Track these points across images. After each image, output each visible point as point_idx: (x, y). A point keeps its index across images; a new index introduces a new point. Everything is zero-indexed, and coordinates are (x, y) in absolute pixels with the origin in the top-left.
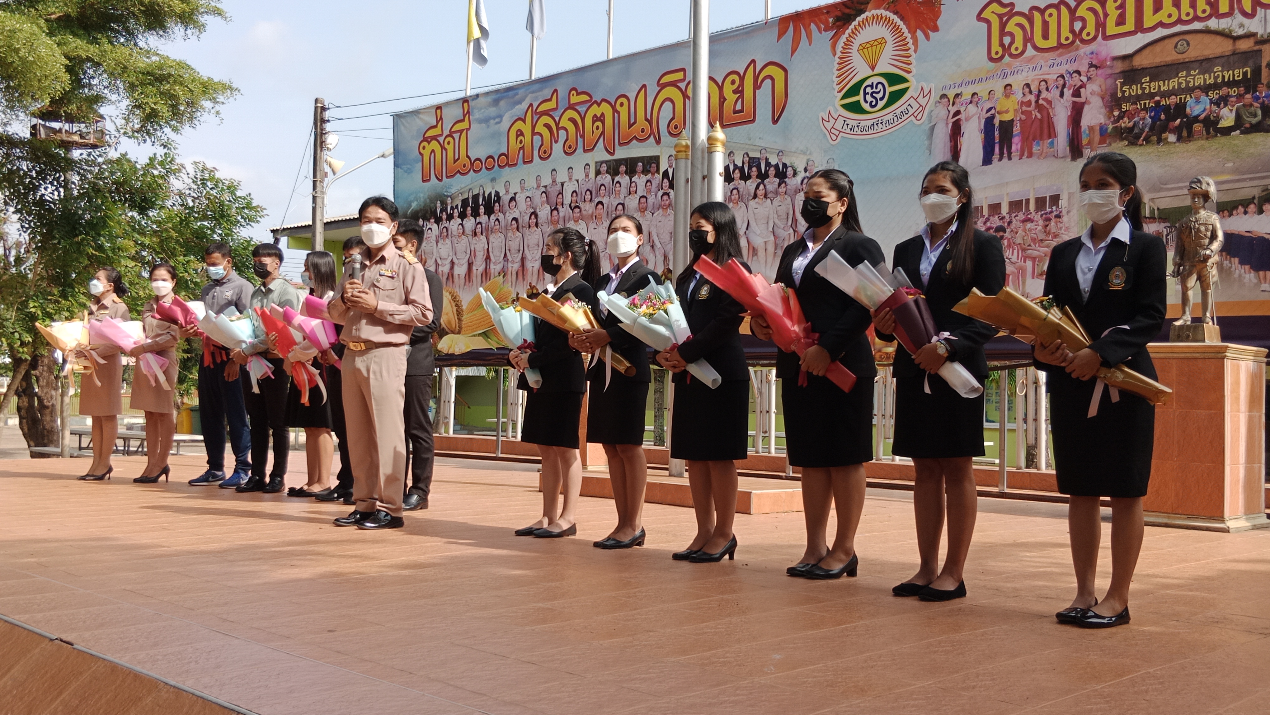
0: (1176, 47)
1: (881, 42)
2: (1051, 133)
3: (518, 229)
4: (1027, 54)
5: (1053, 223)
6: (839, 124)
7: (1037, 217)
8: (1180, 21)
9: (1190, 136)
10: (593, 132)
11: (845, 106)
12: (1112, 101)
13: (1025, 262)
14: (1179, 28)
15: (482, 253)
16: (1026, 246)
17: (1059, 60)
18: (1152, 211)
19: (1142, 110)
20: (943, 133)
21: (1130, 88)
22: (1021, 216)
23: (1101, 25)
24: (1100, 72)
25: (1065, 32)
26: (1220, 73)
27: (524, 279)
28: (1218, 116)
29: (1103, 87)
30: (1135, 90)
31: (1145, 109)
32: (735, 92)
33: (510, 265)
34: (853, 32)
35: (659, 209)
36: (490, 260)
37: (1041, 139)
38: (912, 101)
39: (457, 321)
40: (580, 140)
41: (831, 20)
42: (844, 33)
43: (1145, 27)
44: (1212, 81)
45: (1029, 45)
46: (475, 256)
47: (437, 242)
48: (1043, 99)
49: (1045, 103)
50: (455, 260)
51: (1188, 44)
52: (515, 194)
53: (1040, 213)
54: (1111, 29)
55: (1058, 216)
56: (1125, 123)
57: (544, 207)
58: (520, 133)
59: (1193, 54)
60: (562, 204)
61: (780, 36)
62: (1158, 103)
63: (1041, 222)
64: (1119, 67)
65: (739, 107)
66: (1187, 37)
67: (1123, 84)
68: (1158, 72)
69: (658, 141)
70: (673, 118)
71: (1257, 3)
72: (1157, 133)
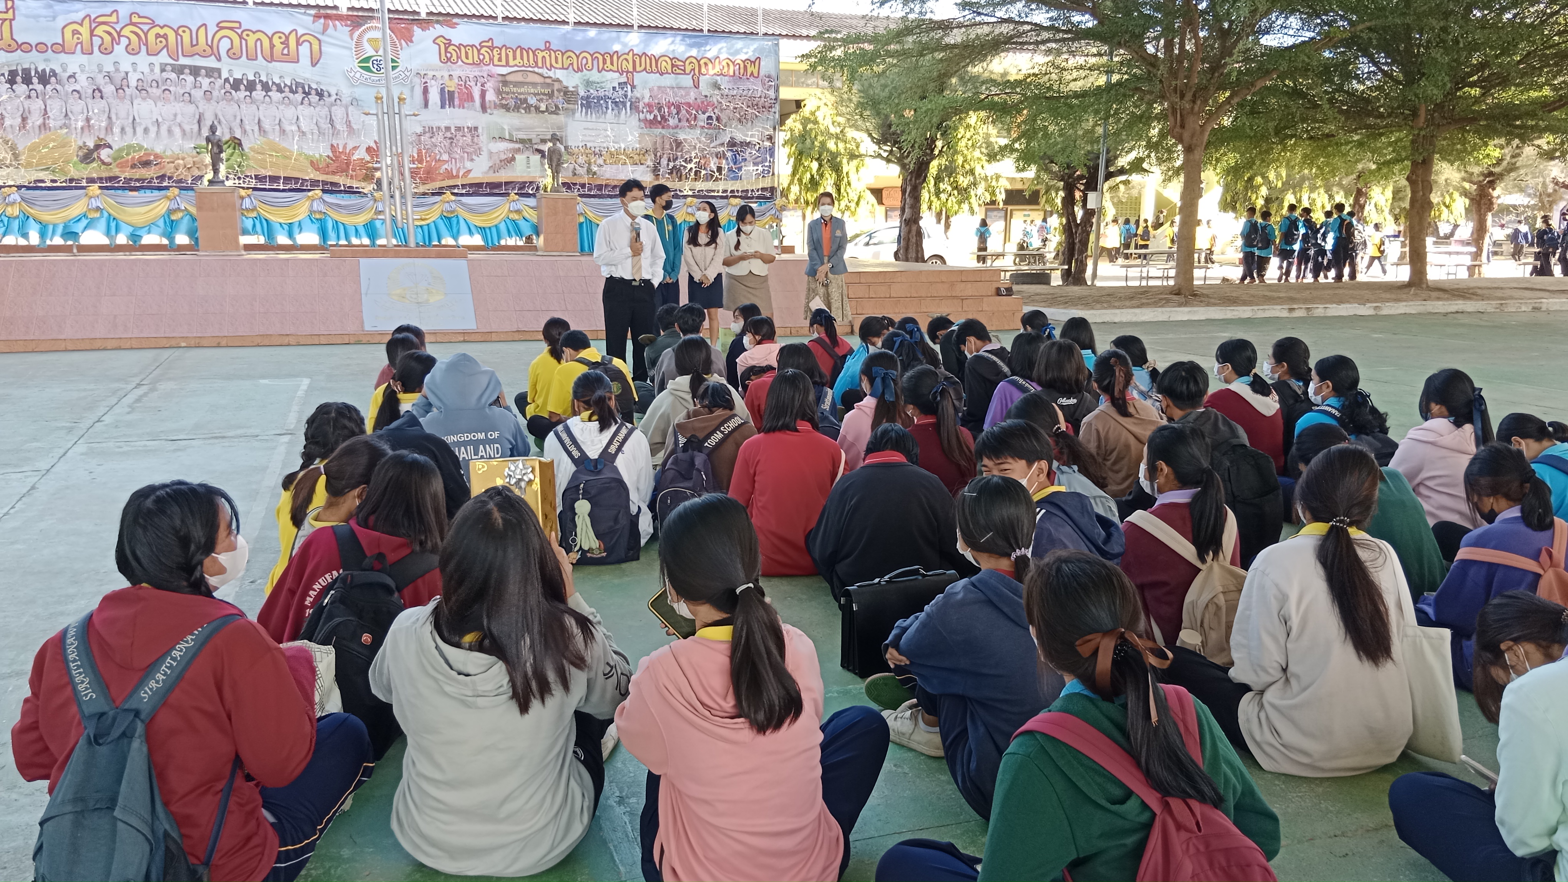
0: (522, 76)
2: (472, 100)
3: (80, 98)
4: (458, 64)
5: (475, 138)
6: (358, 75)
7: (468, 135)
8: (523, 66)
9: (530, 112)
10: (157, 44)
11: (361, 67)
12: (498, 92)
14: (523, 69)
15: (38, 111)
17: (474, 70)
18: (516, 139)
20: (418, 91)
21: (505, 88)
23: (491, 60)
24: (492, 79)
25: (476, 59)
26: (539, 89)
27: (90, 133)
29: (494, 85)
30: (507, 89)
31: (511, 98)
32: (282, 43)
33: (73, 123)
34: (363, 31)
35: (223, 100)
36: (48, 117)
37: (468, 102)
38: (401, 73)
40: (143, 48)
41: (349, 21)
43: (510, 65)
44: (537, 92)
45: (459, 60)
46: (30, 113)
48: (468, 85)
49: (468, 87)
51: (527, 76)
52: (74, 73)
54: (496, 62)
55: (478, 136)
56: (504, 102)
57: (107, 86)
58: (75, 32)
59: (529, 80)
60: (128, 86)
61: (314, 21)
62: (516, 96)
63: (470, 138)
64: (500, 78)
65: (286, 52)
66: (527, 73)
67: (502, 86)
68: (517, 84)
69: (219, 59)
70: (232, 48)
71: (551, 65)
72: (517, 108)
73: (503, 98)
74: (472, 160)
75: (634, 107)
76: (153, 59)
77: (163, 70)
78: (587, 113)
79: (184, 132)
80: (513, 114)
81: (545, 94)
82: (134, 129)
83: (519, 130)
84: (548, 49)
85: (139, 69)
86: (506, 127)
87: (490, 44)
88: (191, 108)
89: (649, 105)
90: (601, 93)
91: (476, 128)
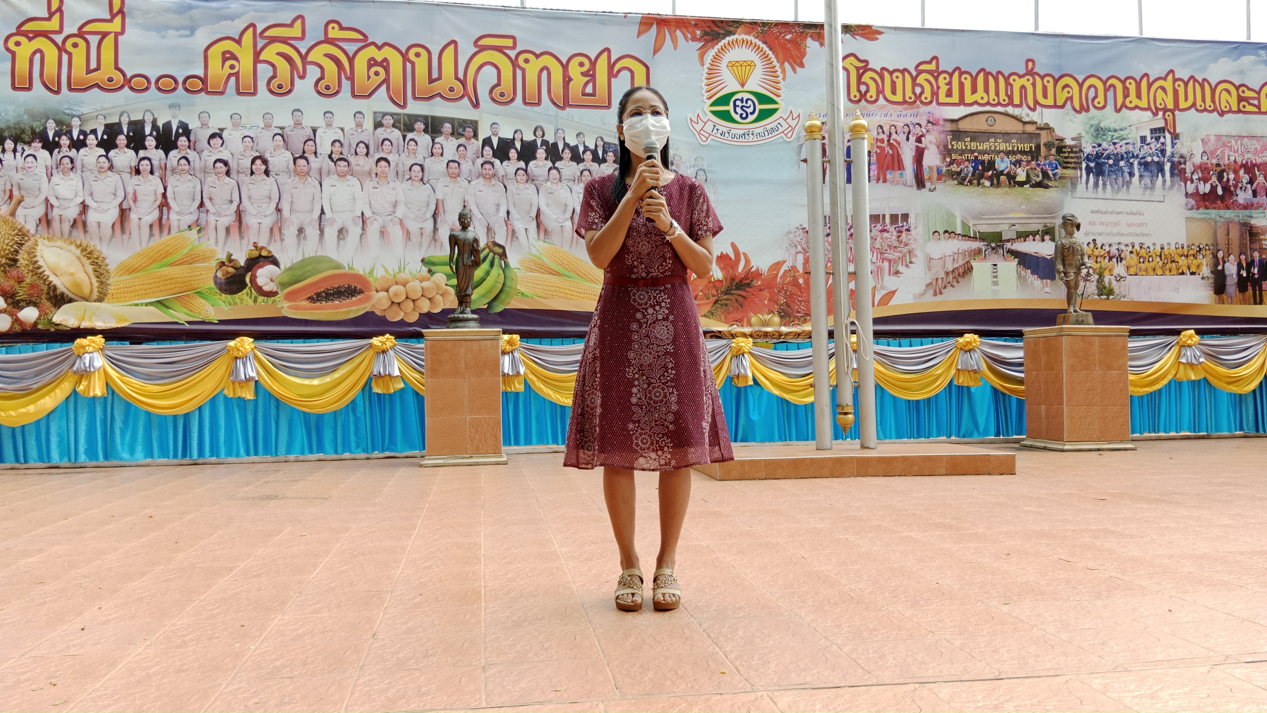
0: (987, 121)
1: (751, 65)
2: (900, 167)
3: (228, 173)
4: (878, 103)
5: (904, 235)
6: (709, 127)
7: (892, 229)
8: (988, 103)
9: (999, 185)
10: (369, 77)
11: (714, 113)
12: (944, 151)
13: (883, 262)
14: (988, 108)
15: (152, 198)
16: (883, 251)
17: (904, 113)
18: (975, 233)
19: (966, 160)
21: (957, 143)
22: (879, 227)
23: (935, 94)
24: (935, 127)
25: (909, 93)
26: (1015, 144)
27: (241, 237)
28: (1015, 173)
29: (938, 139)
30: (960, 145)
31: (968, 160)
32: (583, 74)
33: (212, 219)
34: (722, 49)
35: (478, 177)
36: (169, 208)
37: (893, 169)
38: (781, 121)
39: (96, 284)
40: (346, 84)
41: (698, 32)
42: (713, 48)
43: (966, 102)
44: (1011, 149)
45: (881, 96)
46: (135, 201)
47: (50, 175)
48: (894, 140)
49: (895, 143)
50: (89, 202)
51: (995, 121)
52: (222, 130)
53: (894, 226)
54: (943, 98)
55: (908, 230)
56: (954, 168)
57: (278, 152)
58: (228, 56)
59: (998, 128)
60: (315, 153)
61: (639, 34)
62: (976, 157)
63: (895, 233)
64: (949, 127)
65: (589, 89)
66: (995, 116)
67: (952, 140)
68: (976, 136)
69: (476, 105)
70: (498, 84)
71: (1036, 102)
72: (977, 178)
73: (951, 163)
74: (897, 272)
75: (1178, 171)
76: (361, 104)
77: (378, 125)
78: (1096, 185)
79: (408, 234)
80: (971, 189)
81: (1023, 152)
82: (322, 230)
83: (979, 216)
84: (1031, 73)
85: (338, 122)
86: (957, 214)
87: (933, 67)
88: (421, 193)
89: (1203, 169)
90: (1121, 149)
91: (905, 217)
